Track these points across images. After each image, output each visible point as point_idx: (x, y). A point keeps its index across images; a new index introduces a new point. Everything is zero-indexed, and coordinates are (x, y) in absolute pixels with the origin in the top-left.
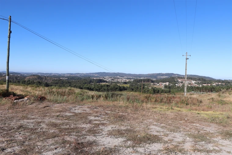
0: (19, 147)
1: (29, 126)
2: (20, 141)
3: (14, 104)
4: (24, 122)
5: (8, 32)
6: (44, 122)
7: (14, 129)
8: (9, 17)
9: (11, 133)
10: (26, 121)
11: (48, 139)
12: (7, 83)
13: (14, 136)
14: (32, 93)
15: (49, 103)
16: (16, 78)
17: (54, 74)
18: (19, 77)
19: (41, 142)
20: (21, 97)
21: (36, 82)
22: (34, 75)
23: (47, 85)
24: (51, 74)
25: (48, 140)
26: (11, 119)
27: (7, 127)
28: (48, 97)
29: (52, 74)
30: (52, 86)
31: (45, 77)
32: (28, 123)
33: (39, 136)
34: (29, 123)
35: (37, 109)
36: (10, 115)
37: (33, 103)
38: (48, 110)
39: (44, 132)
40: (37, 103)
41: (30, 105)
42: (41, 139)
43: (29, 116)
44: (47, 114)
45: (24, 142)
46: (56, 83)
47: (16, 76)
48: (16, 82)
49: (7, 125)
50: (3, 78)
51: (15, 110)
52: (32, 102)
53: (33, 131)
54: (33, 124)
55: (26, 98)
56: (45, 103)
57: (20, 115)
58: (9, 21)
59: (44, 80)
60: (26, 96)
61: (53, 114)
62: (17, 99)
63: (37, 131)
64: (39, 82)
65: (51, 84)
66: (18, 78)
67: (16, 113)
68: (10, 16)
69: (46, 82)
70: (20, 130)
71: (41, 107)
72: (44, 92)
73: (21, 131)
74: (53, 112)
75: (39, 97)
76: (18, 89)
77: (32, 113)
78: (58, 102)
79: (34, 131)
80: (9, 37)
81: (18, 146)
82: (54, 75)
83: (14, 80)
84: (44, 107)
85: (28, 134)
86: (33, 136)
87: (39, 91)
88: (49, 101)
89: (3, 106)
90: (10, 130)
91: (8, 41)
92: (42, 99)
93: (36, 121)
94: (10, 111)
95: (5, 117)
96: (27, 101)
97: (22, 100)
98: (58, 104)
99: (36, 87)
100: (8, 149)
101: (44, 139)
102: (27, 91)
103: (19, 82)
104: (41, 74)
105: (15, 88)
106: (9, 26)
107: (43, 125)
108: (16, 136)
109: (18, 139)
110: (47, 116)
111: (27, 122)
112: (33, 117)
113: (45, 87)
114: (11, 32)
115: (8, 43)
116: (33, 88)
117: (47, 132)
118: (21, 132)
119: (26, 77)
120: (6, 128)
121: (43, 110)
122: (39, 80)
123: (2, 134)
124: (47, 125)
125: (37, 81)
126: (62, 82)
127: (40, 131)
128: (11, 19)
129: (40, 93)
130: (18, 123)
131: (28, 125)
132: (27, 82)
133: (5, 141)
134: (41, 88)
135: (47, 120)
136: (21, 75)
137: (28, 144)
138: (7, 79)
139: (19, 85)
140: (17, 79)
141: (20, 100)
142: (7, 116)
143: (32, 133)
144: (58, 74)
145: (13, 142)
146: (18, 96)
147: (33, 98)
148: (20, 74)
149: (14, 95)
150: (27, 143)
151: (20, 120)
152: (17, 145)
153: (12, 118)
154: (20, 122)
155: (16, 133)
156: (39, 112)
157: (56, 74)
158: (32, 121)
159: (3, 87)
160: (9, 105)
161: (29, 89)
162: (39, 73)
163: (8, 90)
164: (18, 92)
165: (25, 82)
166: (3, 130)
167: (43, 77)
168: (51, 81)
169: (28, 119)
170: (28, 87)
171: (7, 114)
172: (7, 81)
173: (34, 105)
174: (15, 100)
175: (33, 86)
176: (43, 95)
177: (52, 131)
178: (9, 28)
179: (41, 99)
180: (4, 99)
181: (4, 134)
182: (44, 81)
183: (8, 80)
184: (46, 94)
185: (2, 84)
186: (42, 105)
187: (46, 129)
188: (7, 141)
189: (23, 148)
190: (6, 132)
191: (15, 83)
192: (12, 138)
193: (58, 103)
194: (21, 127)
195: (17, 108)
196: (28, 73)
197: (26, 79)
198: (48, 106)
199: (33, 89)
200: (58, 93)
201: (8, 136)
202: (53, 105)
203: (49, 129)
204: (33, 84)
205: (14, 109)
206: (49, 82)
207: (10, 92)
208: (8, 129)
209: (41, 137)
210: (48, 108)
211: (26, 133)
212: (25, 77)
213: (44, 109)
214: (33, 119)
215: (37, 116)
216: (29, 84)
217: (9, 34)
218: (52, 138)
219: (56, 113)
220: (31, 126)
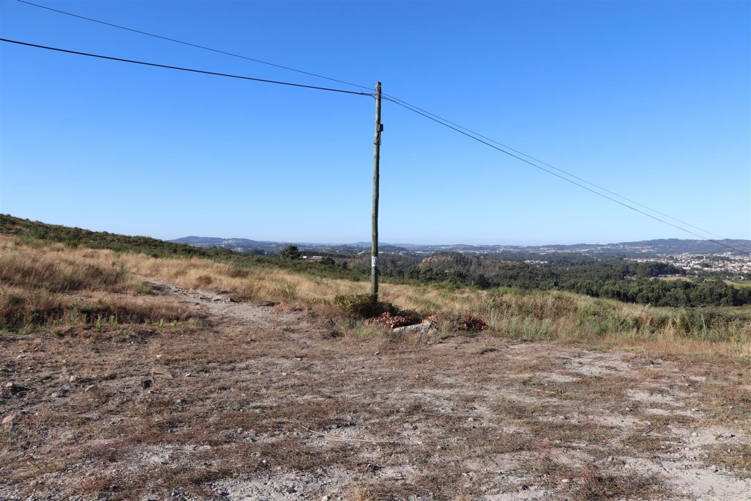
0: (415, 467)
1: (440, 409)
2: (418, 451)
3: (396, 339)
4: (426, 394)
5: (375, 128)
6: (483, 399)
7: (398, 412)
8: (377, 85)
9: (391, 422)
10: (430, 391)
11: (498, 453)
12: (372, 277)
13: (399, 434)
14: (445, 309)
15: (495, 342)
16: (393, 262)
17: (506, 247)
18: (400, 258)
19: (478, 460)
20: (414, 318)
21: (450, 274)
22: (444, 253)
23: (484, 284)
24: (495, 248)
25: (500, 456)
26: (389, 381)
27: (379, 404)
28: (492, 321)
29: (499, 247)
30: (498, 285)
31: (478, 258)
32: (437, 397)
33: (472, 442)
34: (440, 398)
35: (460, 357)
36: (383, 370)
37: (447, 338)
38: (493, 360)
39: (485, 431)
40: (460, 339)
41: (440, 345)
42: (479, 451)
43: (438, 377)
44: (491, 376)
45: (429, 456)
46: (511, 277)
47: (393, 256)
48: (394, 273)
49: (378, 399)
50: (357, 261)
51: (398, 356)
52: (444, 334)
53: (451, 423)
54: (452, 403)
55: (426, 323)
56: (485, 340)
57: (413, 372)
58: (377, 97)
59: (473, 267)
60: (425, 316)
61: (512, 376)
62: (401, 324)
63: (465, 425)
64: (460, 275)
65: (495, 280)
66: (400, 263)
67: (401, 366)
68: (380, 84)
69: (481, 272)
70: (415, 418)
71: (474, 350)
72: (477, 304)
73: (419, 420)
74: (510, 370)
75: (463, 319)
76: (401, 296)
77: (446, 367)
78: (525, 337)
79: (454, 423)
80: (378, 144)
81: (413, 464)
82: (504, 252)
83: (386, 267)
84: (482, 353)
85: (437, 432)
86: (453, 440)
87: (463, 302)
88: (496, 333)
89: (365, 344)
90: (388, 416)
91: (375, 153)
92: (473, 326)
93: (458, 393)
94: (385, 359)
95: (371, 375)
96: (430, 332)
97: (414, 327)
98: (524, 345)
99: (452, 290)
100: (387, 468)
101: (487, 452)
102: (427, 302)
103: (401, 273)
104: (465, 247)
105: (392, 292)
106: (377, 110)
107: (482, 409)
108: (405, 434)
109: (411, 443)
110: (493, 381)
111: (435, 396)
112: (449, 381)
113: (479, 288)
114: (381, 128)
115: (374, 161)
116: (443, 291)
117: (495, 430)
118: (418, 425)
119: (420, 257)
120: (377, 408)
121: (477, 360)
122: (459, 268)
123: (367, 422)
124: (495, 409)
125: (452, 271)
126: (531, 272)
127: (472, 425)
128: (380, 91)
129: (466, 307)
130: (407, 395)
131: (437, 404)
132: (425, 273)
133: (378, 444)
134: (467, 293)
135: (492, 393)
136: (408, 254)
137: (441, 462)
138: (373, 265)
139: (403, 284)
140: (395, 266)
141: (409, 327)
142: (376, 372)
143: (451, 431)
144: (517, 247)
145: (398, 449)
146: (404, 314)
147: (446, 323)
148: (403, 249)
149: (393, 311)
150: (436, 459)
151: (413, 386)
152: (410, 461)
153: (390, 378)
154: (413, 395)
155: (406, 425)
156: (466, 366)
157: (512, 247)
158: (447, 392)
159: (361, 287)
160: (380, 341)
161: (432, 294)
162: (458, 246)
163: (376, 297)
164: (403, 304)
165: (418, 272)
166: (370, 412)
167: (470, 257)
168: (497, 269)
169: (436, 386)
170: (430, 288)
171: (376, 368)
172: (373, 272)
173: (451, 343)
174: (394, 327)
175: (443, 287)
176: (475, 315)
177: (511, 430)
178: (377, 116)
179: (469, 326)
180: (366, 322)
181: (374, 424)
182: (475, 271)
183: (376, 268)
184: (483, 310)
185: (358, 280)
186: (473, 347)
187: (490, 421)
188: (383, 445)
189: (426, 472)
190: (377, 421)
191: (391, 275)
192: (395, 439)
193: (525, 341)
194: (416, 408)
195: (403, 353)
196: (427, 247)
197: (422, 266)
198: (492, 350)
199: (444, 296)
200: (520, 308)
201: (383, 433)
202: (508, 347)
203: (500, 421)
204: (442, 280)
205: (394, 353)
206: (490, 274)
207: (382, 304)
208: (382, 412)
209: (476, 446)
210: (492, 355)
211: (433, 430)
212: (418, 258)
213: (481, 359)
214: (451, 386)
215: (461, 379)
216: (430, 279)
217: (376, 135)
218: (513, 451)
219: (521, 372)
220: (446, 408)
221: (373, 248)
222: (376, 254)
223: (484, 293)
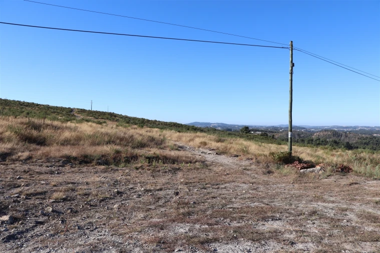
0: (314, 244)
1: (327, 214)
2: (316, 236)
3: (302, 176)
4: (319, 206)
5: (290, 65)
6: (352, 210)
7: (304, 214)
8: (290, 43)
9: (300, 220)
10: (321, 204)
11: (363, 241)
12: (289, 143)
13: (305, 226)
14: (327, 160)
15: (358, 179)
16: (299, 135)
17: (362, 127)
18: (302, 133)
19: (351, 244)
20: (311, 165)
21: (330, 141)
22: (326, 130)
23: (349, 147)
24: (355, 127)
25: (363, 243)
26: (299, 197)
27: (294, 209)
28: (355, 167)
29: (358, 127)
30: (357, 148)
31: (346, 133)
32: (326, 208)
33: (346, 233)
34: (328, 208)
35: (339, 186)
36: (295, 191)
37: (329, 176)
38: (357, 189)
39: (354, 228)
40: (337, 176)
41: (326, 180)
42: (351, 239)
43: (326, 197)
44: (356, 197)
45: (322, 239)
46: (365, 143)
47: (298, 132)
48: (299, 140)
49: (293, 207)
50: (280, 134)
51: (303, 185)
52: (328, 173)
53: (334, 222)
54: (334, 211)
55: (318, 167)
56: (351, 178)
57: (311, 193)
58: (291, 49)
59: (343, 138)
60: (318, 164)
61: (368, 199)
62: (304, 168)
63: (342, 224)
64: (335, 142)
65: (356, 145)
66: (302, 135)
67: (305, 190)
68: (292, 42)
69: (348, 141)
70: (314, 218)
71: (345, 183)
72: (346, 158)
73: (316, 219)
74: (368, 194)
75: (338, 166)
76: (304, 152)
77: (330, 192)
78: (375, 177)
79: (335, 222)
80: (292, 73)
81: (313, 243)
82: (360, 130)
83: (295, 137)
84: (350, 185)
85: (326, 226)
86: (335, 231)
87: (339, 157)
88: (358, 174)
89: (285, 178)
90: (299, 216)
91: (290, 78)
92: (344, 170)
93: (337, 206)
94: (296, 186)
95: (289, 194)
96: (320, 172)
97: (311, 169)
98: (375, 182)
99: (331, 150)
100: (299, 244)
101: (356, 240)
102: (317, 156)
103: (303, 141)
104: (338, 127)
105: (299, 151)
106: (290, 56)
107: (351, 216)
108: (308, 226)
109: (312, 231)
110: (358, 201)
111: (324, 207)
112: (332, 199)
113: (347, 149)
114: (293, 65)
115: (290, 82)
116: (326, 151)
117: (360, 228)
118: (315, 222)
119: (314, 132)
120: (293, 212)
121: (348, 188)
122: (335, 138)
123: (288, 219)
124: (359, 216)
125: (331, 140)
126: (377, 141)
127: (346, 224)
128: (292, 46)
129: (340, 159)
130: (309, 206)
131: (326, 211)
132: (316, 141)
133: (294, 230)
134: (340, 152)
135: (357, 207)
136: (307, 131)
137: (329, 243)
138: (289, 137)
139: (304, 146)
140: (300, 137)
141: (309, 169)
142: (292, 193)
143: (334, 226)
144: (369, 127)
145: (305, 234)
146: (306, 162)
147: (329, 168)
148: (304, 128)
149: (300, 161)
150: (326, 241)
151: (312, 201)
152: (311, 241)
153: (299, 196)
154: (312, 205)
155: (308, 221)
156: (341, 191)
157: (365, 127)
158: (331, 205)
159: (282, 148)
160: (293, 176)
161: (320, 152)
162: (334, 127)
163: (290, 153)
164: (305, 157)
165: (312, 140)
166: (289, 213)
167: (341, 132)
168: (357, 139)
169: (324, 201)
170: (319, 149)
171: (292, 190)
172: (289, 140)
173: (332, 179)
174: (301, 169)
175: (326, 148)
176: (345, 164)
177: (370, 229)
178: (291, 59)
179: (342, 170)
180: (286, 166)
181: (291, 220)
182: (344, 140)
183: (291, 138)
184: (349, 161)
185: (280, 144)
186: (344, 181)
187: (357, 222)
188: (296, 231)
189: (320, 248)
190: (293, 218)
191: (298, 142)
192: (302, 229)
193: (376, 179)
194: (314, 213)
195: (306, 183)
196: (317, 127)
197: (314, 137)
198: (356, 183)
199: (327, 153)
200: (371, 161)
201: (296, 225)
202: (365, 182)
203: (362, 223)
204: (325, 145)
205: (301, 183)
206: (353, 141)
207: (294, 157)
208: (295, 213)
209: (349, 236)
210: (356, 186)
211: (324, 225)
212: (312, 133)
213: (350, 188)
214: (333, 202)
215: (339, 198)
216: (319, 144)
217: (290, 69)
218: (372, 241)
219: (374, 196)
220: (331, 214)
221: (289, 128)
222: (291, 131)
223: (350, 152)
